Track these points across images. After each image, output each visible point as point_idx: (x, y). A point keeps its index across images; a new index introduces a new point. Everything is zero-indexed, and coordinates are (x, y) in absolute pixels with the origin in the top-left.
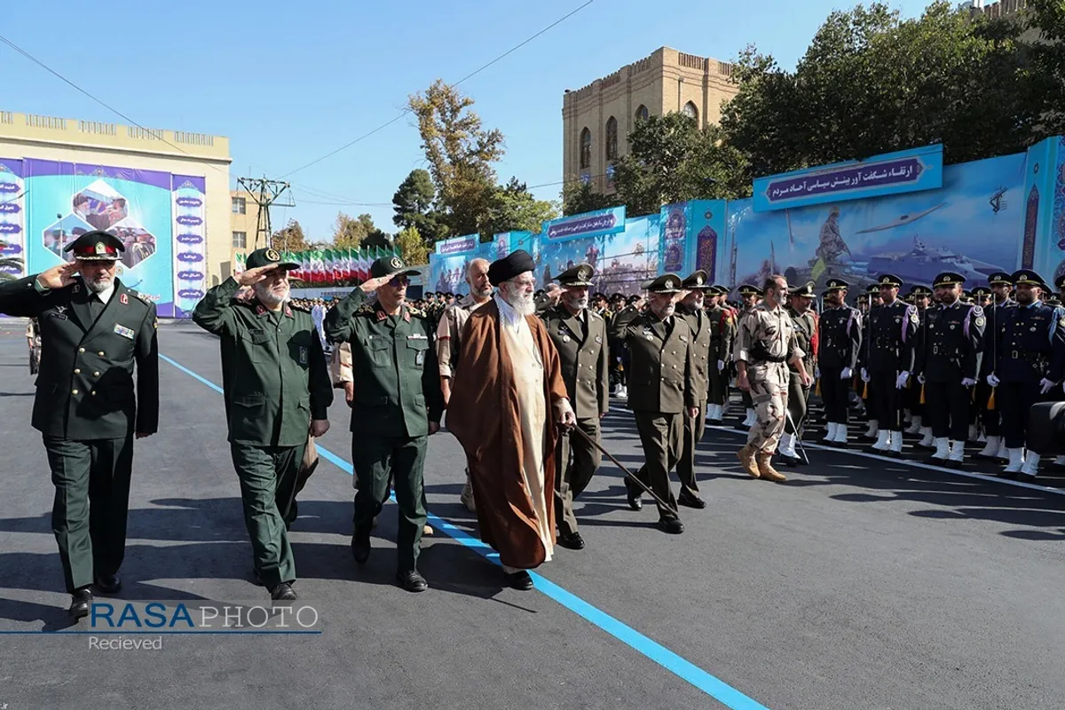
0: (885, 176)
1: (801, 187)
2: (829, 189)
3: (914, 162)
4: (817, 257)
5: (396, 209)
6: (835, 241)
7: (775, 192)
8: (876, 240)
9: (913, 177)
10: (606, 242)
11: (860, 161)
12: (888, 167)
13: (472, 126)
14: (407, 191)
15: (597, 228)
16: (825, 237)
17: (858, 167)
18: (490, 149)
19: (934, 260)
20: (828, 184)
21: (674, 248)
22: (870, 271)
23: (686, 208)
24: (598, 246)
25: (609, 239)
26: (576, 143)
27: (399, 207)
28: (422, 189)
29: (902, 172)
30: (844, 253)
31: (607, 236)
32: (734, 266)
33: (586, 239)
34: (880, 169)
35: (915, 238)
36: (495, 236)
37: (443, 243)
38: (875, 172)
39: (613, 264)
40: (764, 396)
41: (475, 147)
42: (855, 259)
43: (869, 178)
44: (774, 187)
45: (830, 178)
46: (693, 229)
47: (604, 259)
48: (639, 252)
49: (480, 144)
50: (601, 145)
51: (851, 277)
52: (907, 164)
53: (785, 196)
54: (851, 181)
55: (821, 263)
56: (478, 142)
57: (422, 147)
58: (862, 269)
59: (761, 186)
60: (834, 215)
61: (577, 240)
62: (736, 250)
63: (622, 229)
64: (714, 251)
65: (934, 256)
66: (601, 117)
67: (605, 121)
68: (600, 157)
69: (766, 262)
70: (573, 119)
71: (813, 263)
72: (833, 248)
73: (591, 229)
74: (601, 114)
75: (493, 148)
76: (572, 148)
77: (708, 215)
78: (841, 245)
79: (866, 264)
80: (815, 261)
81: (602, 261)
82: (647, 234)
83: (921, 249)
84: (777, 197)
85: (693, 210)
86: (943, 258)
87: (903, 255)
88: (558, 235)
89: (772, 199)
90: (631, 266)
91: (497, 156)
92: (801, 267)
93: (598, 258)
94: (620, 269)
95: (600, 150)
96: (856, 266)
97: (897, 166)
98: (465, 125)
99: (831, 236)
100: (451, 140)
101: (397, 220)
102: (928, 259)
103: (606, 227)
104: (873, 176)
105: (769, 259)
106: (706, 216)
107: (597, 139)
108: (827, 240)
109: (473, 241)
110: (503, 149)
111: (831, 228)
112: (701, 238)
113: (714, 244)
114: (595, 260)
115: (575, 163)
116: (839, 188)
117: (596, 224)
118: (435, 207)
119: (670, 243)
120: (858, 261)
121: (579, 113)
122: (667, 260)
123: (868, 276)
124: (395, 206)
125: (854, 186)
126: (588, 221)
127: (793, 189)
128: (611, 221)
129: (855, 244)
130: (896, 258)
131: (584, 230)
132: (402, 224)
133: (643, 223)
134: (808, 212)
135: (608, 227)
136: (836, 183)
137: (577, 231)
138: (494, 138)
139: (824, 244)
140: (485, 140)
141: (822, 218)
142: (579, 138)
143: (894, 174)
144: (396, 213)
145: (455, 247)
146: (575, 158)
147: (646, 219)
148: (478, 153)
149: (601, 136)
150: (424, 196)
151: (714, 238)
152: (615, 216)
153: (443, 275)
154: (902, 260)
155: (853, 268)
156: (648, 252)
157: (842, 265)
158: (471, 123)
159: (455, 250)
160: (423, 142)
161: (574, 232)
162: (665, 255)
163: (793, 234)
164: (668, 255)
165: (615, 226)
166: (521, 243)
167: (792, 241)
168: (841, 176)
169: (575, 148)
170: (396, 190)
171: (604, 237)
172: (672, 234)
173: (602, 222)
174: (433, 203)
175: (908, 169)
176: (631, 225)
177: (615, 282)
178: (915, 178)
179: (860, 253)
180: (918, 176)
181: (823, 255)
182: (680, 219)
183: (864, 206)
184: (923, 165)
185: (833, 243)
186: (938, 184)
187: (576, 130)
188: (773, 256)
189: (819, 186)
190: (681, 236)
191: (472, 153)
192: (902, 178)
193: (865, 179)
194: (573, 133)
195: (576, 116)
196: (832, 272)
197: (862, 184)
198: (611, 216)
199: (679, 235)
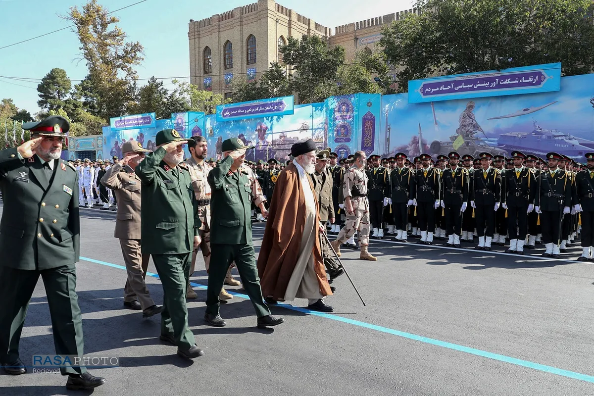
0: (517, 82)
1: (449, 87)
2: (472, 89)
3: (539, 74)
4: (457, 135)
5: (40, 96)
6: (472, 124)
7: (427, 90)
8: (503, 124)
9: (538, 83)
10: (275, 121)
11: (499, 71)
12: (520, 76)
13: (118, 38)
14: (49, 83)
15: (268, 111)
16: (463, 122)
17: (496, 75)
18: (133, 55)
19: (549, 137)
20: (471, 86)
21: (343, 126)
22: (499, 144)
23: (353, 99)
24: (266, 123)
25: (277, 119)
26: (199, 56)
27: (43, 94)
28: (61, 82)
29: (530, 80)
30: (479, 133)
31: (275, 118)
32: (388, 140)
33: (256, 119)
34: (513, 77)
35: (534, 123)
36: (173, 115)
37: (118, 119)
38: (510, 79)
39: (281, 137)
40: (353, 217)
41: (121, 53)
42: (488, 136)
43: (505, 83)
44: (425, 86)
45: (474, 82)
46: (359, 114)
47: (272, 133)
48: (304, 129)
49: (126, 52)
50: (220, 58)
51: (485, 148)
52: (534, 75)
53: (435, 93)
54: (490, 85)
55: (460, 138)
56: (124, 50)
57: (81, 49)
58: (493, 143)
59: (416, 86)
60: (471, 107)
61: (248, 119)
62: (389, 129)
63: (291, 112)
64: (374, 129)
65: (549, 135)
66: (219, 40)
67: (223, 43)
68: (220, 68)
69: (415, 138)
70: (197, 40)
71: (454, 138)
72: (470, 129)
73: (263, 111)
74: (220, 38)
75: (135, 55)
76: (197, 60)
77: (369, 104)
78: (476, 127)
79: (496, 139)
80: (456, 137)
81: (270, 135)
82: (312, 116)
83: (539, 131)
84: (429, 93)
85: (359, 100)
86: (556, 136)
87: (526, 134)
88: (231, 115)
89: (424, 94)
90: (298, 138)
91: (138, 61)
92: (443, 141)
93: (267, 132)
94: (288, 141)
95: (220, 63)
96: (488, 141)
97: (526, 76)
98: (113, 36)
99: (469, 121)
100: (103, 46)
101: (41, 103)
102: (544, 137)
103: (275, 110)
104: (508, 82)
105: (418, 135)
106: (368, 104)
107: (217, 55)
108: (465, 124)
109: (149, 118)
110: (142, 57)
111: (468, 115)
112: (365, 120)
113: (374, 125)
114: (265, 134)
115: (200, 70)
116: (479, 88)
117: (268, 108)
118: (73, 96)
119: (339, 122)
120: (490, 138)
121: (201, 36)
122: (338, 134)
123: (498, 147)
124: (39, 93)
125: (493, 88)
126: (261, 105)
127: (442, 88)
128: (281, 107)
129: (487, 126)
130: (519, 136)
131: (257, 112)
132: (46, 107)
133: (308, 109)
134: (449, 104)
135: (278, 110)
136: (477, 85)
137: (250, 113)
138: (136, 48)
139: (462, 126)
140: (129, 49)
141: (461, 110)
142: (202, 53)
143: (524, 81)
144: (41, 99)
145: (130, 122)
146: (199, 66)
147: (311, 106)
148: (123, 57)
149: (220, 53)
150: (63, 88)
151: (373, 120)
152: (284, 102)
153: (117, 143)
154: (524, 137)
155: (486, 142)
156: (312, 129)
157: (477, 139)
158: (118, 36)
159: (130, 125)
160: (82, 45)
161: (247, 114)
162: (335, 131)
163: (437, 119)
164: (338, 131)
165: (284, 110)
166: (196, 120)
167: (436, 124)
168: (483, 80)
169: (199, 61)
170: (40, 82)
171: (272, 118)
172: (341, 116)
173: (274, 106)
174: (71, 93)
175: (534, 78)
176: (298, 110)
177: (283, 150)
178: (540, 84)
179: (492, 132)
180: (542, 83)
181: (462, 133)
182: (348, 106)
183: (494, 101)
184: (546, 76)
185: (470, 125)
186: (557, 88)
187: (199, 48)
188: (421, 134)
189: (464, 87)
190: (349, 118)
191: (119, 57)
192: (530, 84)
193: (501, 83)
194: (197, 49)
195: (199, 38)
196: (469, 144)
197: (499, 86)
198: (281, 103)
199: (348, 117)
